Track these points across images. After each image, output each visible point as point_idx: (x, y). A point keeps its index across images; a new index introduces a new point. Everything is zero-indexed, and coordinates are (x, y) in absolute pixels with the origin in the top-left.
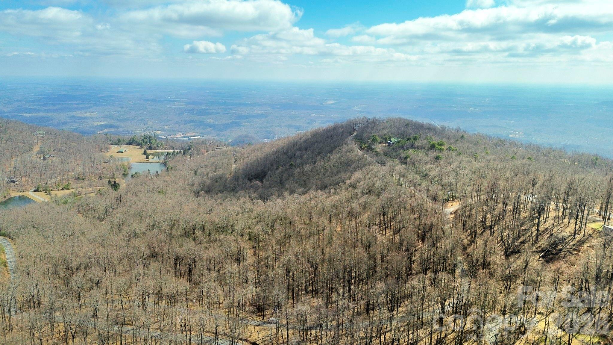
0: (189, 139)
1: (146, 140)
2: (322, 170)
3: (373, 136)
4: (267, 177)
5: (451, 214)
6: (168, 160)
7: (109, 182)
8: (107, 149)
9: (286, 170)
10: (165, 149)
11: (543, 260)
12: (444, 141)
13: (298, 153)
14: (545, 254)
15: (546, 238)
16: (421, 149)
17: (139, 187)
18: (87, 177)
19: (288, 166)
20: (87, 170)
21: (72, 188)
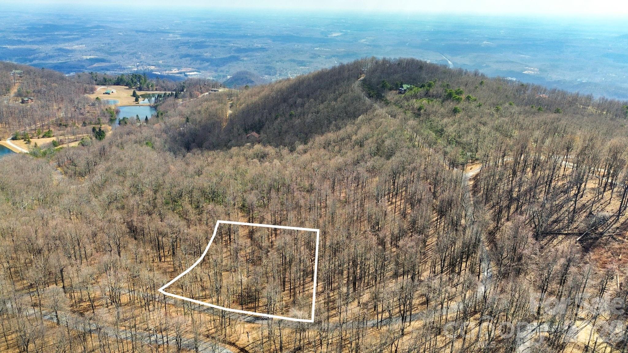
0: (186, 75)
1: (135, 80)
2: (326, 122)
3: (383, 82)
4: (264, 128)
5: (470, 180)
6: (159, 103)
7: (94, 129)
8: (92, 91)
9: (286, 121)
10: (156, 90)
11: (580, 245)
12: (462, 88)
13: (299, 101)
14: (583, 237)
15: (583, 217)
16: (436, 98)
17: (125, 137)
18: (70, 123)
19: (287, 116)
20: (69, 115)
21: (54, 136)
